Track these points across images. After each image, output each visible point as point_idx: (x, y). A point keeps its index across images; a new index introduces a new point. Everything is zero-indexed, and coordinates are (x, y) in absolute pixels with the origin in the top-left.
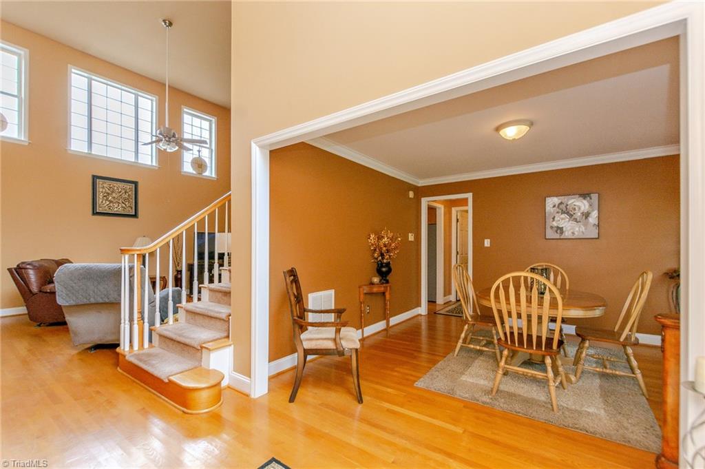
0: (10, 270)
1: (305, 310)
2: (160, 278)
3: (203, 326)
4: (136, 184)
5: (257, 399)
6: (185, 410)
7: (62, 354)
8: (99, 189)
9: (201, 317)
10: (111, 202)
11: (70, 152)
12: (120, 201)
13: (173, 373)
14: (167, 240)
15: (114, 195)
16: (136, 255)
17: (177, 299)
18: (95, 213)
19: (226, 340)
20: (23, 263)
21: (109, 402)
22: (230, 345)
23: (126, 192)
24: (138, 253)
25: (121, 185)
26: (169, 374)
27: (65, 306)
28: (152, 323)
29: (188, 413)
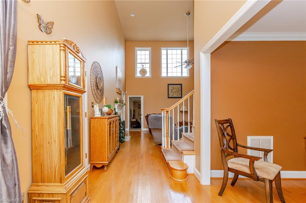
0: (145, 116)
1: (237, 145)
2: (190, 122)
3: (188, 144)
4: (181, 85)
5: (203, 185)
6: (171, 177)
7: (151, 144)
8: (170, 89)
9: (187, 139)
10: (173, 93)
11: (161, 77)
12: (176, 92)
13: (170, 160)
14: (177, 105)
15: (174, 90)
16: (165, 112)
17: (181, 131)
18: (169, 98)
19: (193, 151)
20: (148, 114)
21: (153, 163)
22: (194, 155)
23: (178, 88)
24: (166, 110)
25: (176, 86)
26: (168, 160)
27: (152, 129)
28: (171, 139)
29: (171, 178)
